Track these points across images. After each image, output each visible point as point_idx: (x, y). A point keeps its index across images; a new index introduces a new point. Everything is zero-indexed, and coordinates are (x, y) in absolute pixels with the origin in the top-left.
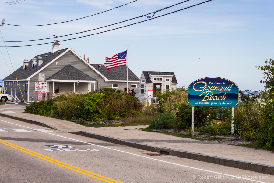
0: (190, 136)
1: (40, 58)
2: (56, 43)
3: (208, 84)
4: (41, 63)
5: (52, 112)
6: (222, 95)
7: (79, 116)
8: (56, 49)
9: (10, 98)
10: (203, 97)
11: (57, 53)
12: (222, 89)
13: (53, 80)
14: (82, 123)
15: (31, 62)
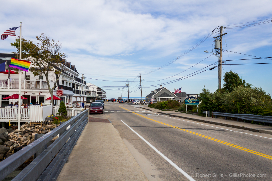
0: (186, 113)
1: (156, 90)
2: (161, 85)
3: (190, 99)
4: (156, 92)
5: (154, 107)
6: (194, 101)
7: (160, 108)
8: (161, 87)
9: (146, 103)
10: (189, 102)
11: (161, 89)
12: (195, 100)
13: (159, 97)
14: (161, 110)
15: (153, 92)
